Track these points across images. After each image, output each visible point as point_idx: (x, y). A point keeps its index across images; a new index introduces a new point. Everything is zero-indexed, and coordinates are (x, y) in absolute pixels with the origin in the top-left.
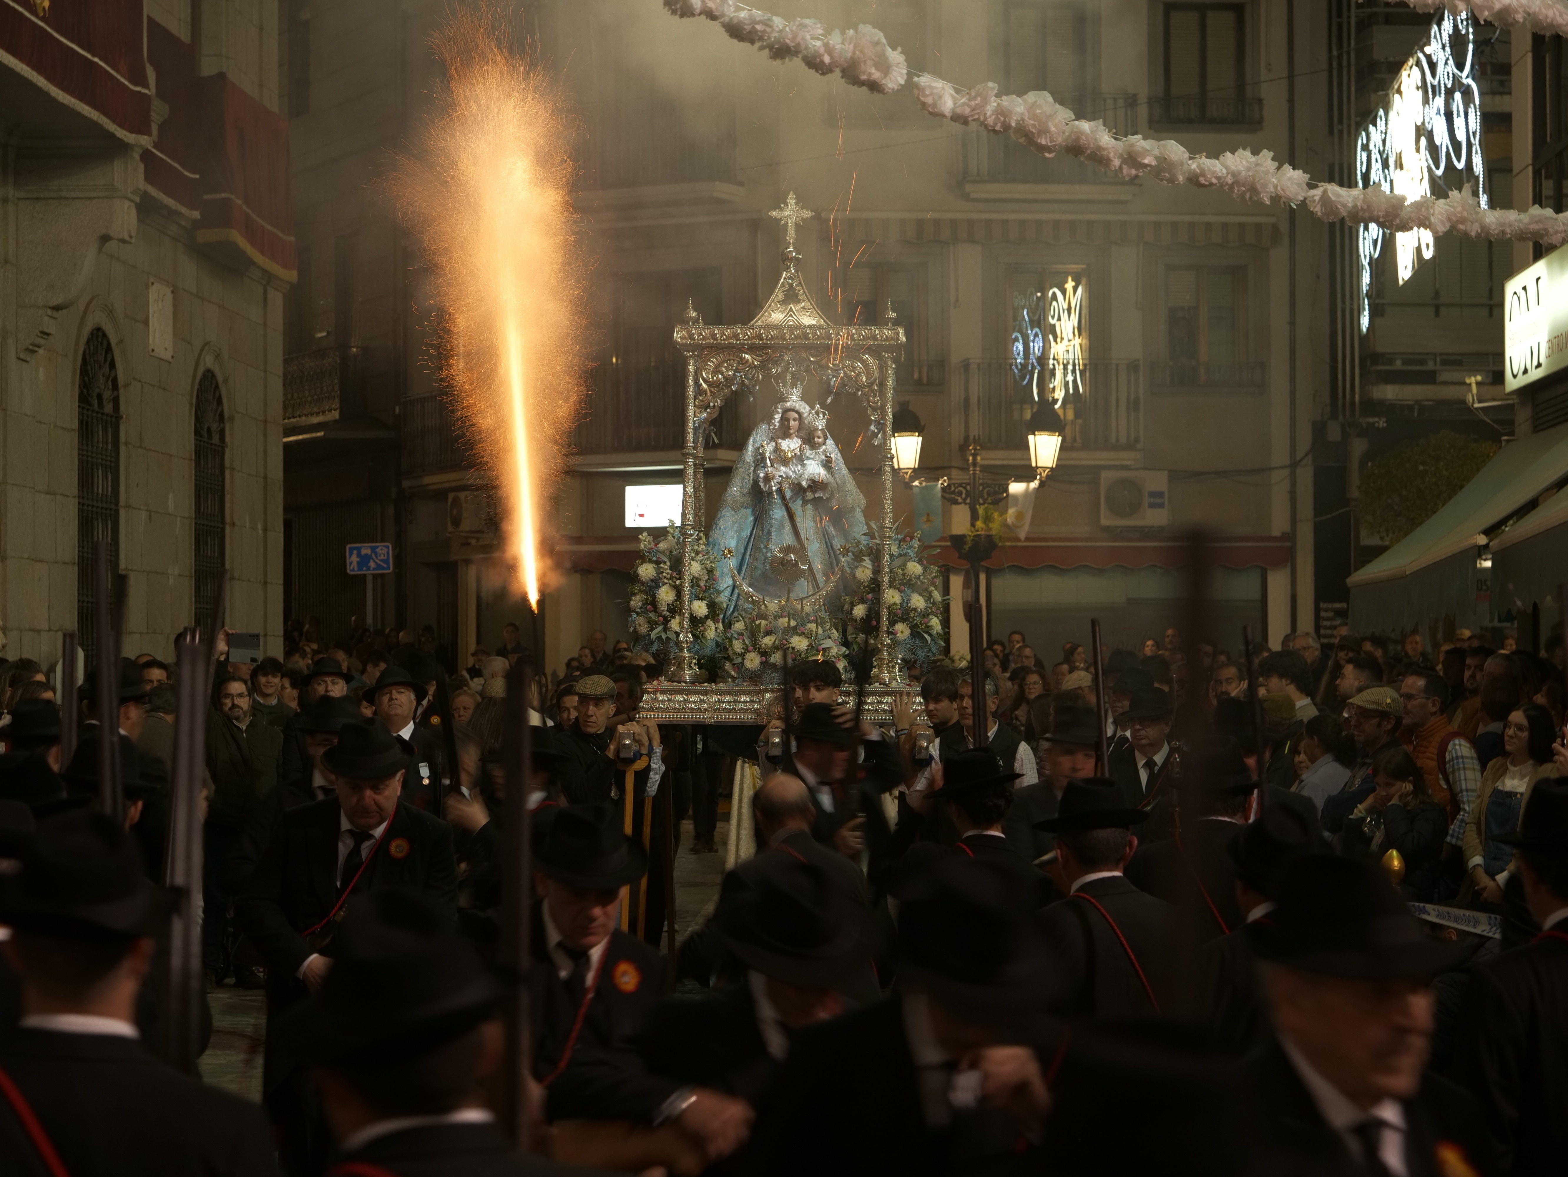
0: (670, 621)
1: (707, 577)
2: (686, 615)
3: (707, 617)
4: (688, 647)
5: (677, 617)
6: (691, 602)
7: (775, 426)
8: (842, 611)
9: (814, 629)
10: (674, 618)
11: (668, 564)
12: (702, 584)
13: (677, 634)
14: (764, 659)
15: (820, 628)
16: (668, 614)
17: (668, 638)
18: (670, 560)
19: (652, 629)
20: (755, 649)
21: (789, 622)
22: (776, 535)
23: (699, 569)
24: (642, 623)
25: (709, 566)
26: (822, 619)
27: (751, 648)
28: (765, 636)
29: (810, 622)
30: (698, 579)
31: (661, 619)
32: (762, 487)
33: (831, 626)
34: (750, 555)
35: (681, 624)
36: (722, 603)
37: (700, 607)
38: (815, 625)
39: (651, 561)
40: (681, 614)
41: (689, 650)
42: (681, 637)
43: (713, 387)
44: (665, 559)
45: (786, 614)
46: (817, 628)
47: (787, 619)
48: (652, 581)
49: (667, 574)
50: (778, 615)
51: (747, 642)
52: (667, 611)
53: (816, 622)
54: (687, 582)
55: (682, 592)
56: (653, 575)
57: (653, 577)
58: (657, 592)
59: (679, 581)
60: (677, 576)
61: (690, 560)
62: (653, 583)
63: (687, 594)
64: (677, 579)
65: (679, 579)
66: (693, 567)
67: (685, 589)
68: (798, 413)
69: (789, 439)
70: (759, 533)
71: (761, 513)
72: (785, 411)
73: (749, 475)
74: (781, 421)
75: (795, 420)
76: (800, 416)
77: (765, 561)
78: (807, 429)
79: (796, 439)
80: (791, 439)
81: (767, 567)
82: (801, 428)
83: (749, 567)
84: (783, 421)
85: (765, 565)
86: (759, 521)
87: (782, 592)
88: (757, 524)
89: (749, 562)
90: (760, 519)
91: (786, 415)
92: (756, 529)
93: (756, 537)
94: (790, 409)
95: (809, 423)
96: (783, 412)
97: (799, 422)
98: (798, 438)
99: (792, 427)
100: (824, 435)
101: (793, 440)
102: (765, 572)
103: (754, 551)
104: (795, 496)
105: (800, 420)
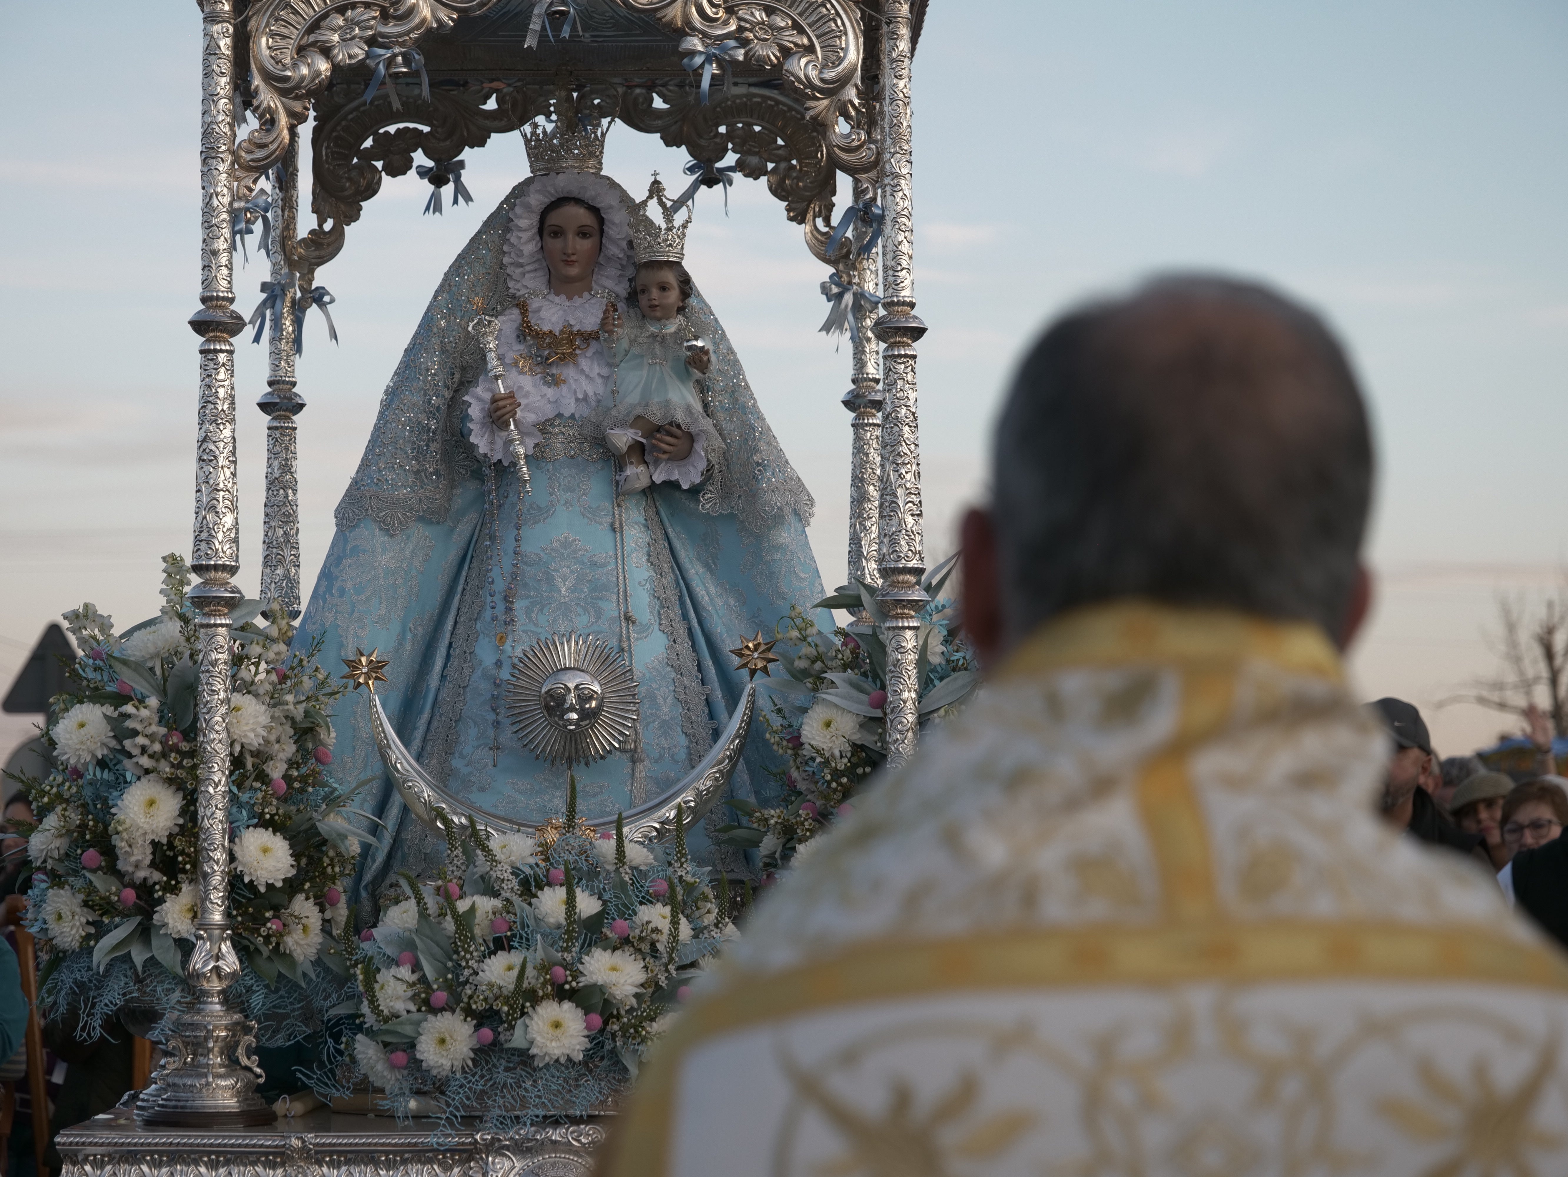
0: (161, 901)
1: (290, 749)
2: (216, 879)
3: (292, 886)
4: (222, 992)
5: (185, 887)
6: (233, 835)
7: (520, 254)
8: (748, 858)
9: (665, 925)
10: (175, 890)
11: (153, 702)
12: (276, 771)
13: (186, 947)
14: (487, 1033)
15: (683, 920)
16: (157, 876)
17: (152, 962)
18: (163, 692)
19: (99, 930)
20: (456, 998)
21: (571, 901)
22: (528, 613)
23: (264, 719)
24: (66, 912)
25: (299, 712)
26: (690, 888)
27: (441, 997)
28: (494, 953)
29: (647, 900)
30: (262, 756)
31: (130, 894)
32: (483, 449)
33: (721, 914)
34: (443, 677)
35: (197, 913)
36: (344, 837)
37: (265, 851)
38: (667, 910)
39: (98, 696)
40: (198, 876)
41: (230, 1000)
42: (199, 961)
43: (297, 98)
44: (140, 686)
45: (559, 873)
46: (675, 923)
47: (561, 893)
48: (102, 764)
49: (151, 737)
50: (536, 878)
51: (429, 972)
52: (153, 865)
53: (670, 900)
54: (216, 765)
55: (202, 800)
56: (104, 744)
57: (105, 752)
58: (119, 802)
59: (190, 760)
60: (185, 746)
61: (226, 692)
62: (106, 771)
63: (216, 808)
64: (183, 754)
65: (192, 754)
66: (241, 715)
67: (211, 790)
68: (595, 211)
69: (563, 297)
70: (471, 603)
71: (479, 536)
72: (553, 202)
73: (434, 414)
74: (538, 238)
75: (583, 233)
76: (601, 221)
77: (493, 695)
78: (625, 263)
79: (589, 297)
80: (570, 298)
81: (498, 714)
82: (601, 260)
83: (440, 716)
84: (546, 237)
85: (492, 707)
86: (471, 562)
87: (547, 797)
88: (464, 574)
89: (440, 698)
90: (472, 557)
91: (554, 219)
92: (460, 589)
93: (463, 618)
94: (567, 195)
95: (630, 244)
96: (546, 208)
97: (596, 239)
98: (592, 293)
99: (573, 258)
100: (681, 282)
101: (578, 301)
102: (491, 732)
103: (456, 663)
104: (589, 479)
105: (602, 232)
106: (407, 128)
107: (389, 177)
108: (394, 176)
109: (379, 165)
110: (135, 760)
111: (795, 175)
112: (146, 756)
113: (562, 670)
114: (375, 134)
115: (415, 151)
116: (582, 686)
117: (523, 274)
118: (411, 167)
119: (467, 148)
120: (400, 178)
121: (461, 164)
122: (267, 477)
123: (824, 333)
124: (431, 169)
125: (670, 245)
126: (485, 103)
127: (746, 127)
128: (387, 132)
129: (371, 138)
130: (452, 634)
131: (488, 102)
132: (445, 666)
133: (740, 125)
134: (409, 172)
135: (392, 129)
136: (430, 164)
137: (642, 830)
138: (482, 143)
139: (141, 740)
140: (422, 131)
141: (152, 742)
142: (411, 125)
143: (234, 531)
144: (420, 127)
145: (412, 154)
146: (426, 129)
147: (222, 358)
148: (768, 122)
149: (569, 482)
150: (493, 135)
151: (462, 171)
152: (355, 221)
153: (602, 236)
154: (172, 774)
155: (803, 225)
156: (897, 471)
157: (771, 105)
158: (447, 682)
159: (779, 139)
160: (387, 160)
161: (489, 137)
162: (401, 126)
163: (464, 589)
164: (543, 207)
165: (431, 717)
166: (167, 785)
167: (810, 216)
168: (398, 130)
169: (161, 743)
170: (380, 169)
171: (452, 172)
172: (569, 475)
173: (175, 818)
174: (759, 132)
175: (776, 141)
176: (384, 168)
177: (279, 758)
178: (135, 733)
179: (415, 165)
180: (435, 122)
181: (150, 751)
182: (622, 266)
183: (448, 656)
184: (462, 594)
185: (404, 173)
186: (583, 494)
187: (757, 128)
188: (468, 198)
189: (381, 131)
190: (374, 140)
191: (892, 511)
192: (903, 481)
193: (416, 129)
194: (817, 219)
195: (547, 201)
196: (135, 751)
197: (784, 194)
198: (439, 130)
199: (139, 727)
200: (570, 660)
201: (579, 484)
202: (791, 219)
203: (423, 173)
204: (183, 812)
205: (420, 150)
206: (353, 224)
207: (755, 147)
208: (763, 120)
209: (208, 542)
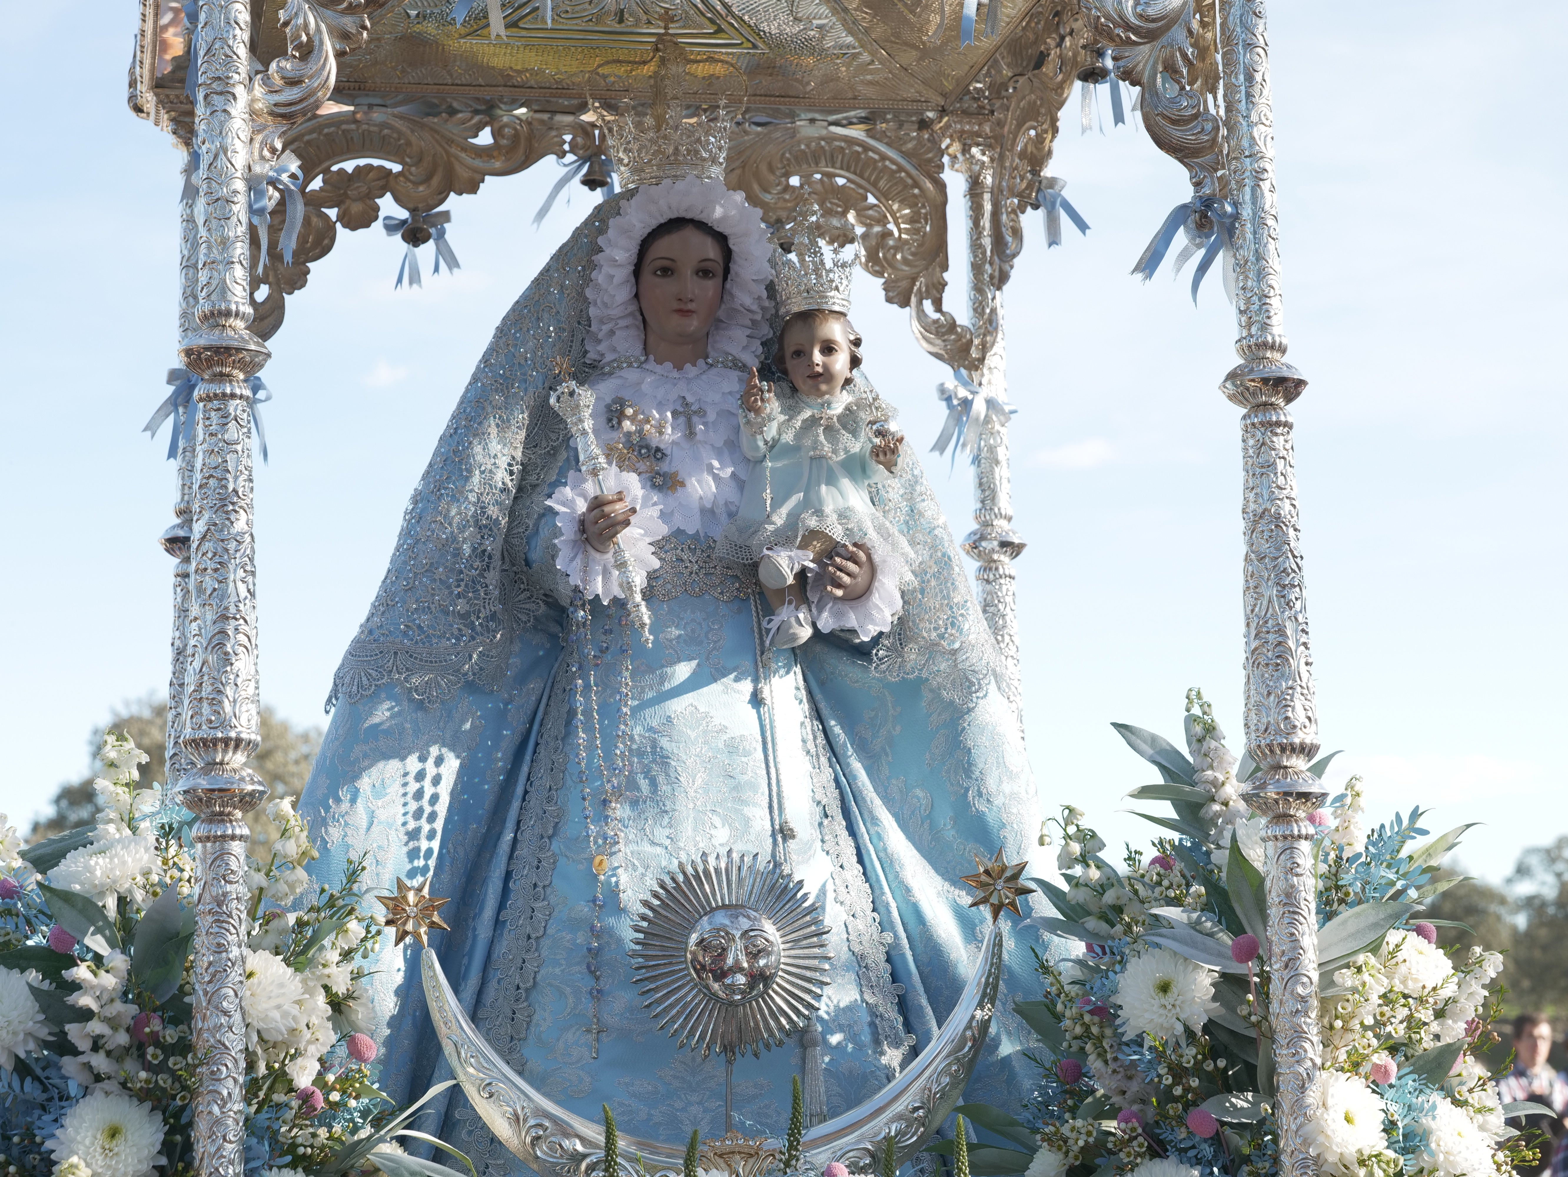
7: (609, 301)
12: (304, 1074)
23: (294, 990)
39: (15, 956)
48: (22, 1068)
54: (224, 1069)
55: (202, 1126)
56: (29, 1034)
57: (31, 1046)
58: (58, 1132)
59: (179, 1059)
60: (170, 1035)
61: (240, 946)
62: (28, 1081)
63: (225, 1140)
64: (170, 1050)
65: (184, 1047)
66: (260, 983)
67: (216, 1109)
68: (721, 239)
69: (668, 365)
70: (540, 812)
71: (546, 713)
72: (661, 226)
73: (491, 530)
74: (633, 280)
75: (704, 273)
76: (727, 254)
77: (589, 950)
78: (758, 317)
79: (705, 367)
80: (679, 367)
81: (598, 979)
82: (721, 314)
83: (499, 983)
84: (647, 276)
85: (588, 967)
86: (535, 752)
87: (679, 1104)
88: (525, 769)
89: (495, 956)
90: (537, 744)
91: (663, 247)
92: (519, 790)
93: (526, 835)
94: (683, 214)
95: (771, 288)
96: (650, 234)
97: (719, 279)
98: (710, 361)
99: (691, 306)
100: (851, 341)
101: (691, 370)
102: (588, 1006)
103: (520, 903)
104: (722, 626)
105: (727, 271)
106: (370, 167)
107: (347, 230)
108: (353, 229)
109: (332, 213)
110: (82, 1059)
111: (891, 243)
112: (102, 1054)
113: (718, 908)
114: (326, 171)
115: (381, 196)
116: (752, 934)
117: (612, 333)
118: (376, 218)
119: (452, 194)
120: (361, 232)
121: (446, 216)
122: (173, 645)
123: (937, 453)
124: (404, 222)
125: (837, 289)
126: (476, 136)
127: (825, 179)
128: (341, 170)
129: (321, 176)
130: (511, 857)
131: (480, 134)
132: (501, 906)
133: (818, 176)
134: (373, 224)
135: (349, 166)
136: (403, 214)
137: (851, 1154)
138: (472, 188)
139: (96, 1027)
140: (391, 170)
141: (115, 1028)
142: (376, 162)
143: (252, 684)
144: (388, 165)
145: (378, 201)
146: (396, 168)
147: (235, 407)
148: (855, 173)
149: (693, 631)
150: (487, 178)
151: (446, 225)
152: (300, 288)
153: (725, 278)
154: (147, 1081)
155: (908, 308)
156: (1284, 597)
157: (857, 152)
158: (506, 932)
159: (869, 195)
160: (343, 207)
161: (483, 181)
162: (362, 162)
163: (526, 792)
164: (649, 230)
165: (482, 984)
166: (135, 1102)
167: (913, 299)
168: (358, 167)
169: (128, 1030)
170: (334, 219)
171: (434, 225)
172: (693, 620)
173: (153, 1158)
174: (843, 186)
175: (866, 198)
176: (340, 218)
177: (309, 1053)
178: (86, 1015)
179: (382, 214)
180: (408, 160)
181: (109, 1046)
182: (754, 322)
183: (505, 892)
184: (524, 800)
185: (368, 225)
186: (714, 649)
187: (841, 181)
188: (453, 263)
189: (335, 168)
190: (324, 181)
191: (1278, 657)
192: (1293, 612)
193: (381, 168)
194: (925, 302)
195: (654, 224)
196: (84, 1045)
197: (877, 268)
198: (413, 169)
199: (94, 1007)
200: (730, 893)
201: (707, 633)
202: (889, 300)
203: (392, 227)
204: (167, 1148)
205: (388, 195)
206: (296, 292)
207: (839, 206)
208: (848, 170)
209: (212, 702)
